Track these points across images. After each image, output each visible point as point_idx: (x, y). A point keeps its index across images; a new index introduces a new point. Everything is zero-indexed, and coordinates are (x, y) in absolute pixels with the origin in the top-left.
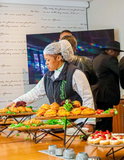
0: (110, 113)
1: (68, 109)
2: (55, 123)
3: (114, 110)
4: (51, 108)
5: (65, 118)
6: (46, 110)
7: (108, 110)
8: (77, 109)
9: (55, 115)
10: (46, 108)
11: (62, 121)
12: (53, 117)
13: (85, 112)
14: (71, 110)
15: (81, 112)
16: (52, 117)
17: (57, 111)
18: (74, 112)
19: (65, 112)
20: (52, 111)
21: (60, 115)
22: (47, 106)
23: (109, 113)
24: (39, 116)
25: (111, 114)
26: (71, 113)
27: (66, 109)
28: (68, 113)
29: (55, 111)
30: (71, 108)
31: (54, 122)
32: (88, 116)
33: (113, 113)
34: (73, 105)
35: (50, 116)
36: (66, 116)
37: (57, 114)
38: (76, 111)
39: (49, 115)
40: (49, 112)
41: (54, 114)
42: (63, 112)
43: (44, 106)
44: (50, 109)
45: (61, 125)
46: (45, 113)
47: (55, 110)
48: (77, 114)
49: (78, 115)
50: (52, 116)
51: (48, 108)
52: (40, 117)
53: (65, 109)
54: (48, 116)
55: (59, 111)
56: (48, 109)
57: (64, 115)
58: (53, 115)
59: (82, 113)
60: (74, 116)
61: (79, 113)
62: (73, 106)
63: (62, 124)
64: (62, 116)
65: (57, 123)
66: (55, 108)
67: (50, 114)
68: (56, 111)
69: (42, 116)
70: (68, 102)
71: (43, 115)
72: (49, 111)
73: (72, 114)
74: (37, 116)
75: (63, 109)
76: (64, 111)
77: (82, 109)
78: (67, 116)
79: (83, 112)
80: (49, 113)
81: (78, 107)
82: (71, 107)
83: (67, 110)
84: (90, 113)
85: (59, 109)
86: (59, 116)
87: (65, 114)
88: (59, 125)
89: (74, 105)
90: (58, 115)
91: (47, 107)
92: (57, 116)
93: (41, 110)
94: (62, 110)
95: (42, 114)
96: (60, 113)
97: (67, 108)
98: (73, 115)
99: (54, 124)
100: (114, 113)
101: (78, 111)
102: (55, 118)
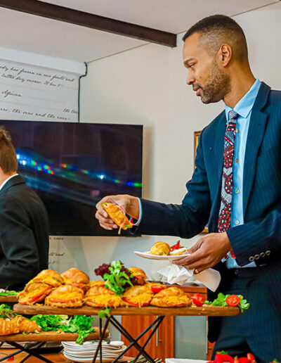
0: (228, 305)
1: (117, 287)
4: (68, 282)
5: (107, 311)
6: (52, 287)
8: (142, 288)
9: (79, 303)
10: (54, 282)
11: (71, 322)
12: (73, 308)
13: (165, 300)
14: (124, 292)
15: (152, 298)
16: (69, 308)
17: (85, 293)
18: (132, 297)
19: (109, 295)
20: (71, 292)
21: (94, 305)
22: (56, 276)
23: (225, 304)
24: (30, 302)
25: (231, 308)
26: (124, 299)
27: (110, 287)
28: (117, 300)
29: (80, 290)
30: (127, 286)
33: (237, 306)
34: (132, 276)
35: (64, 305)
36: (111, 307)
37: (84, 300)
38: (139, 294)
39: (62, 303)
40: (63, 293)
41: (77, 300)
42: (102, 296)
43: (46, 276)
44: (64, 284)
46: (47, 295)
47: (79, 287)
48: (143, 302)
49: (145, 305)
50: (71, 304)
51: (59, 281)
52: (34, 307)
53: (108, 288)
54: (59, 304)
55: (92, 292)
56: (58, 286)
57: (106, 304)
58: (73, 301)
59: (156, 301)
60: (132, 308)
61: (147, 302)
62: (131, 279)
64: (99, 308)
66: (81, 282)
67: (67, 299)
68: (83, 292)
69: (38, 305)
71: (42, 302)
72: (63, 289)
73: (127, 304)
74: (25, 304)
75: (103, 286)
76: (106, 291)
77: (155, 291)
78: (113, 307)
79: (158, 298)
80: (62, 297)
82: (124, 282)
83: (114, 290)
84: (179, 303)
85: (89, 288)
86: (90, 306)
87: (109, 302)
88: (63, 333)
89: (135, 277)
90: (88, 303)
91: (54, 278)
92: (85, 305)
93: (38, 285)
94: (101, 290)
95: (41, 298)
96: (92, 298)
97: (113, 284)
98: (129, 306)
99: (50, 330)
101: (144, 295)
102: (80, 310)
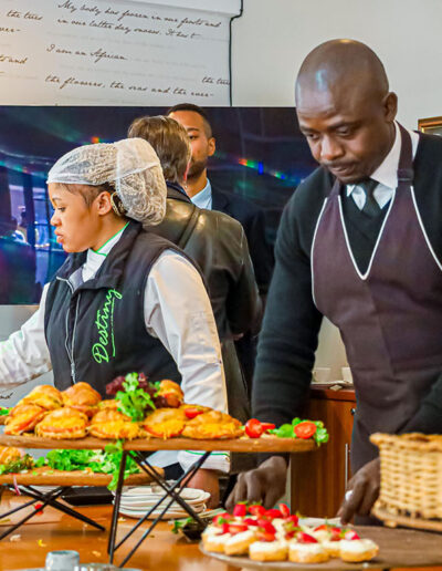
0: (298, 437)
1: (134, 411)
2: (78, 464)
3: (314, 428)
4: (68, 402)
5: (118, 445)
6: (44, 409)
7: (290, 423)
8: (169, 412)
9: (80, 433)
10: (48, 403)
12: (71, 439)
13: (200, 428)
14: (145, 416)
15: (185, 426)
16: (67, 439)
17: (90, 418)
18: (156, 424)
19: (121, 422)
20: (69, 417)
21: (100, 435)
22: (52, 395)
23: (294, 435)
24: (16, 431)
25: (301, 440)
26: (144, 427)
27: (124, 409)
28: (132, 429)
29: (82, 414)
30: (148, 410)
31: (73, 462)
32: (213, 444)
34: (155, 396)
35: (59, 435)
36: (124, 440)
37: (88, 428)
38: (165, 420)
39: (56, 432)
40: (58, 419)
41: (77, 429)
42: (113, 424)
43: (39, 396)
44: (63, 406)
45: (101, 472)
46: (39, 421)
47: (81, 411)
48: (169, 433)
49: (173, 436)
50: (68, 435)
51: (56, 402)
52: (21, 438)
53: (120, 412)
54: (52, 434)
55: (98, 418)
56: (53, 408)
57: (117, 435)
58: (71, 431)
59: (188, 431)
60: (155, 441)
61: (176, 432)
62: (153, 399)
63: (104, 469)
64: (108, 440)
65: (87, 465)
66: (84, 404)
67: (62, 427)
68: (86, 418)
69: (26, 435)
70: (134, 383)
71: (32, 431)
72: (58, 413)
73: (149, 434)
74: (9, 433)
75: (115, 409)
76: (118, 416)
77: (190, 416)
78: (127, 439)
79: (193, 426)
80: (56, 424)
81: (171, 407)
82: (144, 404)
83: (129, 415)
84: (220, 434)
85: (97, 411)
86: (96, 437)
87: (122, 431)
88: (92, 474)
89: (160, 397)
90: (94, 433)
91: (50, 398)
92: (88, 435)
93: (27, 407)
94: (111, 414)
95: (30, 426)
96: (99, 426)
97: (129, 407)
98: (152, 438)
99: (75, 470)
100: (312, 437)
101: (173, 422)
102: (81, 443)
